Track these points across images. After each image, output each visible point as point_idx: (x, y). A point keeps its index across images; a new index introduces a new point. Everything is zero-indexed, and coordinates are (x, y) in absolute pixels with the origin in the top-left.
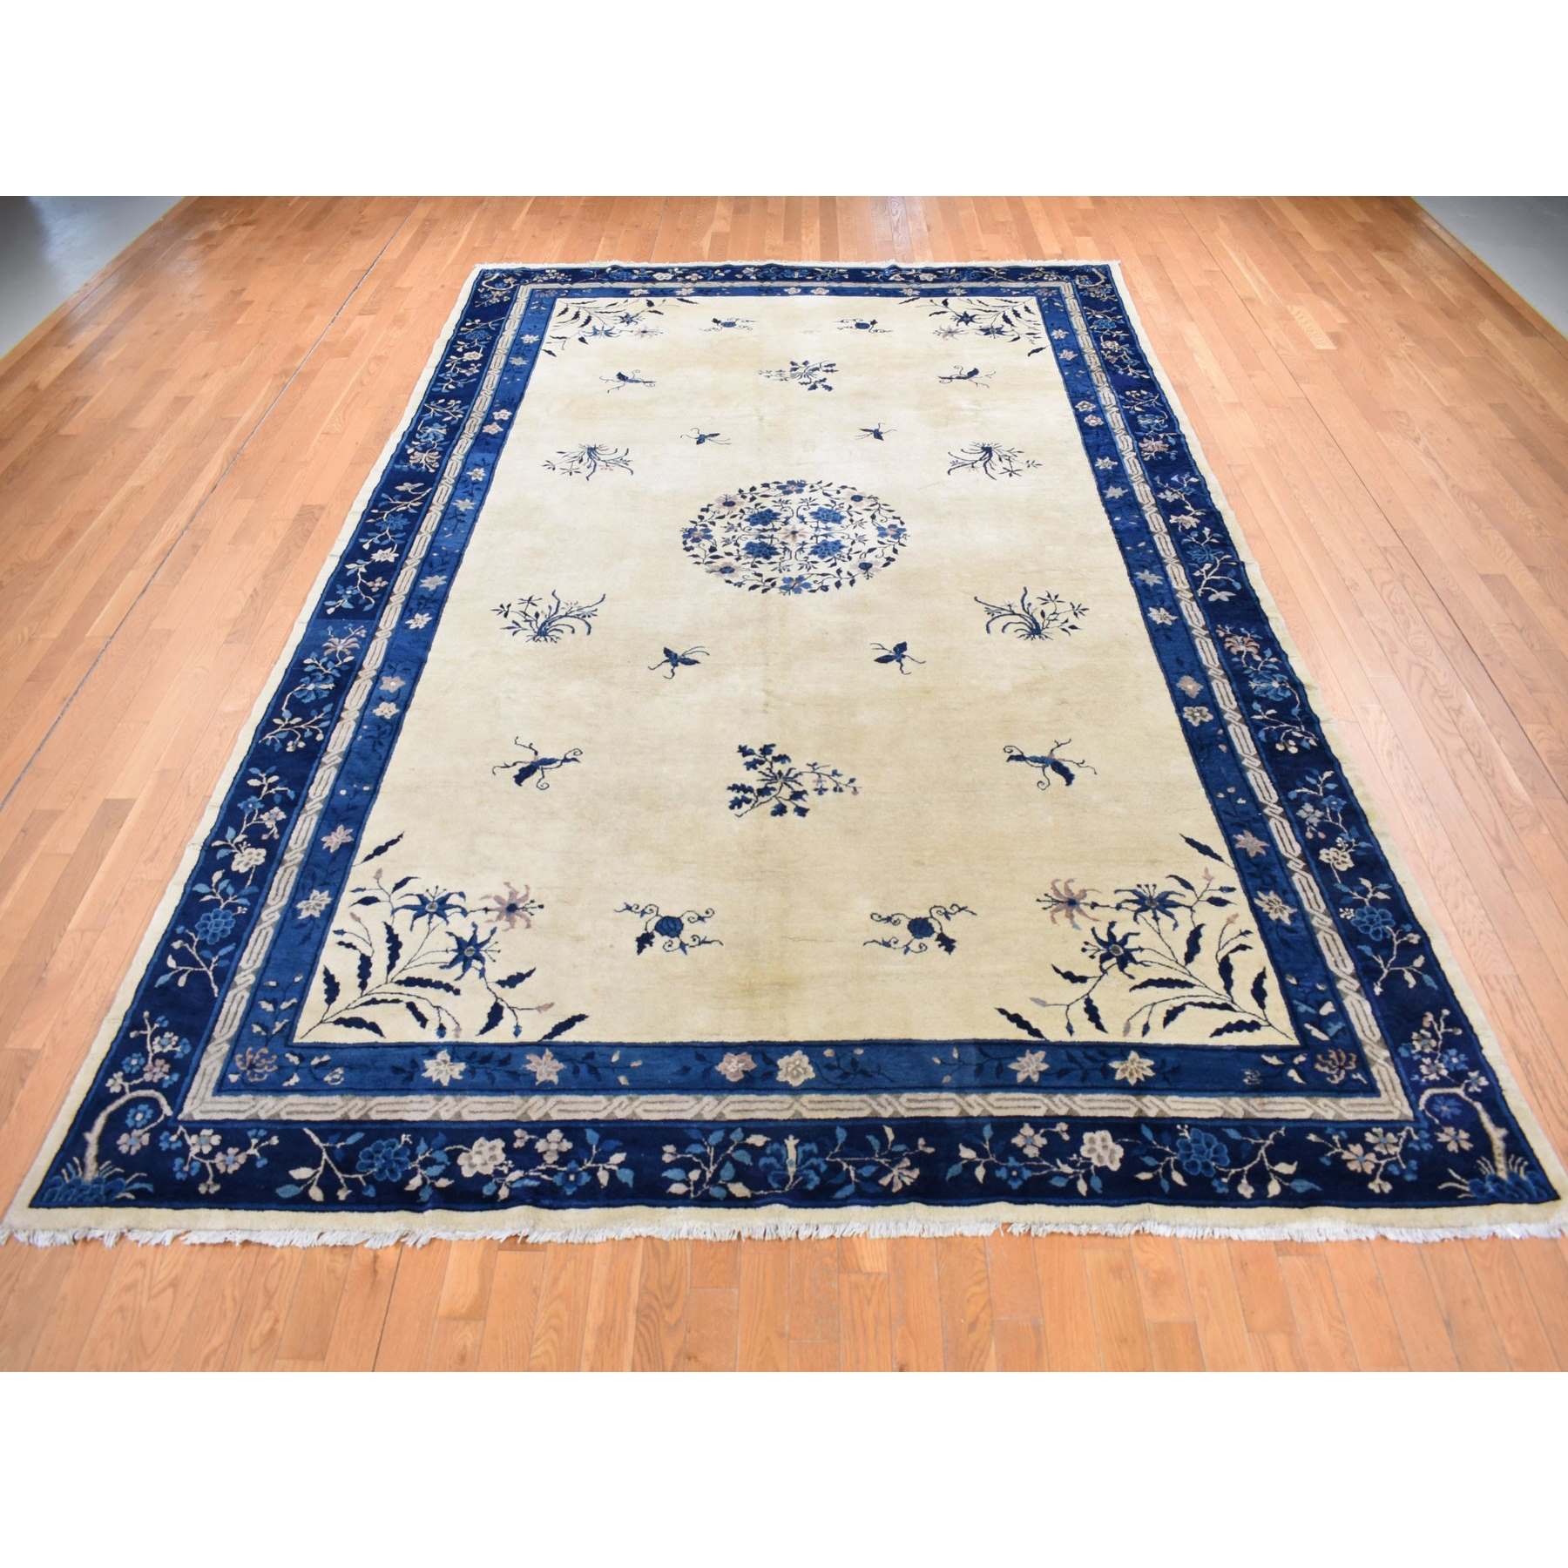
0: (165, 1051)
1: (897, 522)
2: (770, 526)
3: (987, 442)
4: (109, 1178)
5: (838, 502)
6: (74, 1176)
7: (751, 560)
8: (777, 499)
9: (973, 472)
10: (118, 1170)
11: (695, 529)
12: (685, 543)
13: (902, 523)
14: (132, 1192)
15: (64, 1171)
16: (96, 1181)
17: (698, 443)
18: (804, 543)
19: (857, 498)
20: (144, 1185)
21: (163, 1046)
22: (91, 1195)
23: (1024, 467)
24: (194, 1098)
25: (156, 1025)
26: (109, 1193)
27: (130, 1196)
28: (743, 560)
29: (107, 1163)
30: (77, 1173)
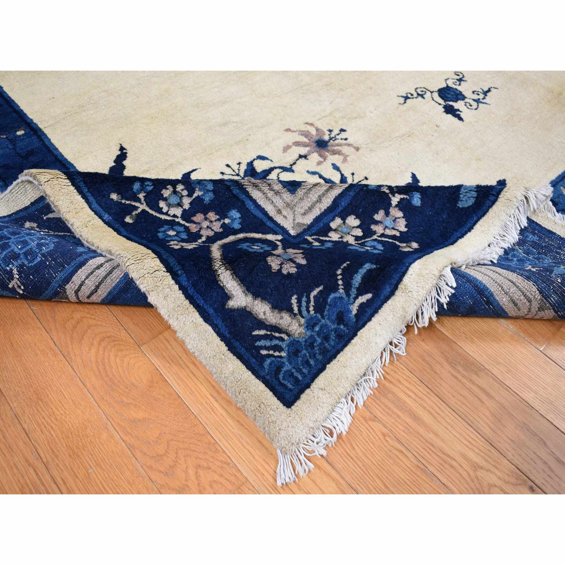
0: (187, 206)
4: (319, 308)
6: (284, 345)
10: (315, 292)
14: (361, 292)
15: (264, 352)
16: (310, 325)
20: (362, 271)
21: (180, 205)
22: (326, 338)
24: (279, 212)
25: (141, 196)
26: (341, 318)
27: (363, 299)
29: (294, 300)
30: (282, 339)
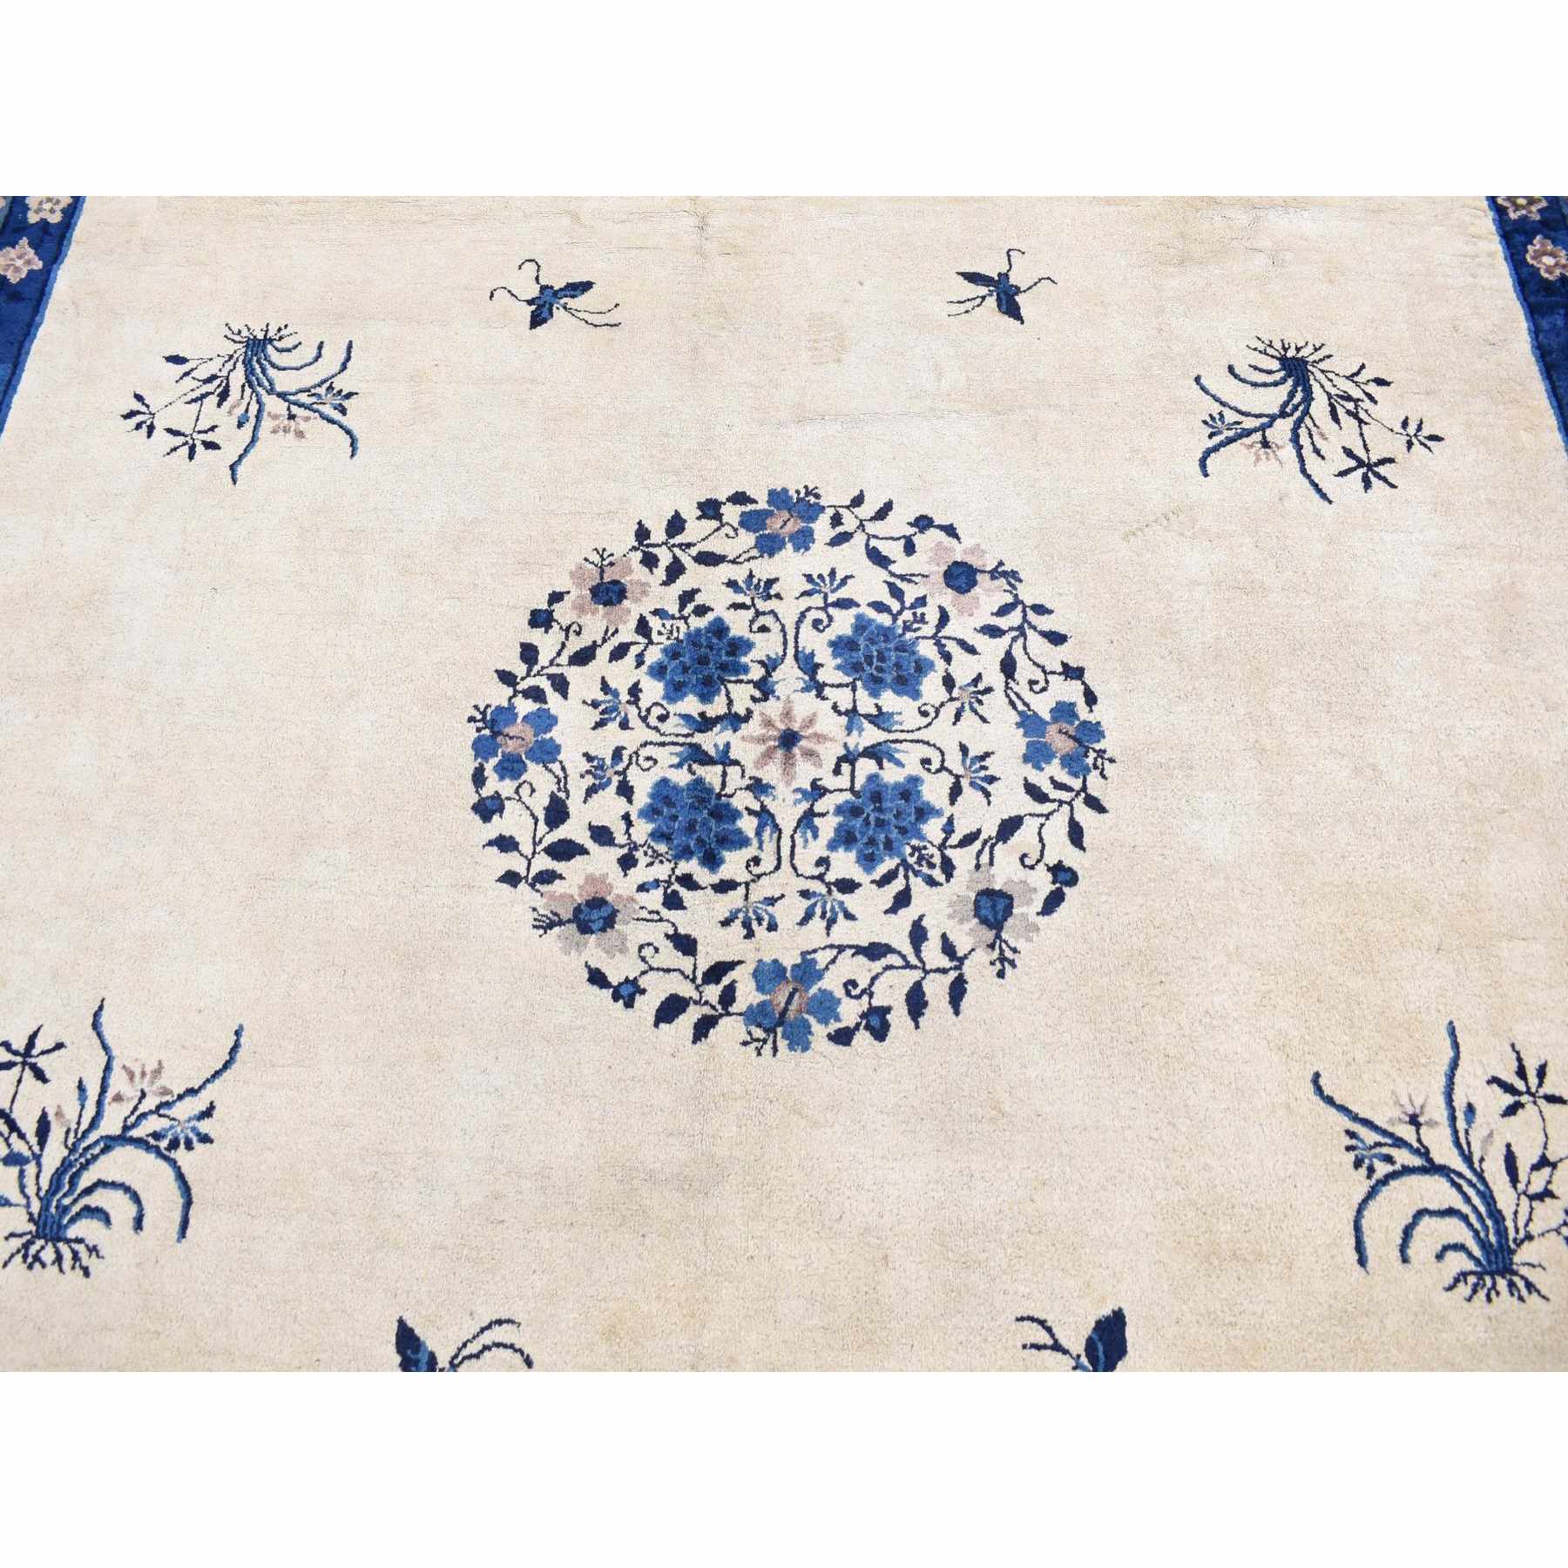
1: (1071, 692)
2: (717, 707)
3: (1297, 336)
5: (910, 596)
7: (662, 871)
8: (739, 574)
9: (1268, 466)
11: (507, 713)
12: (479, 778)
13: (1091, 698)
17: (537, 321)
18: (818, 790)
19: (961, 577)
23: (1395, 446)
28: (640, 874)
